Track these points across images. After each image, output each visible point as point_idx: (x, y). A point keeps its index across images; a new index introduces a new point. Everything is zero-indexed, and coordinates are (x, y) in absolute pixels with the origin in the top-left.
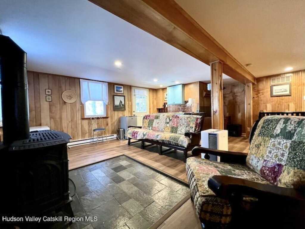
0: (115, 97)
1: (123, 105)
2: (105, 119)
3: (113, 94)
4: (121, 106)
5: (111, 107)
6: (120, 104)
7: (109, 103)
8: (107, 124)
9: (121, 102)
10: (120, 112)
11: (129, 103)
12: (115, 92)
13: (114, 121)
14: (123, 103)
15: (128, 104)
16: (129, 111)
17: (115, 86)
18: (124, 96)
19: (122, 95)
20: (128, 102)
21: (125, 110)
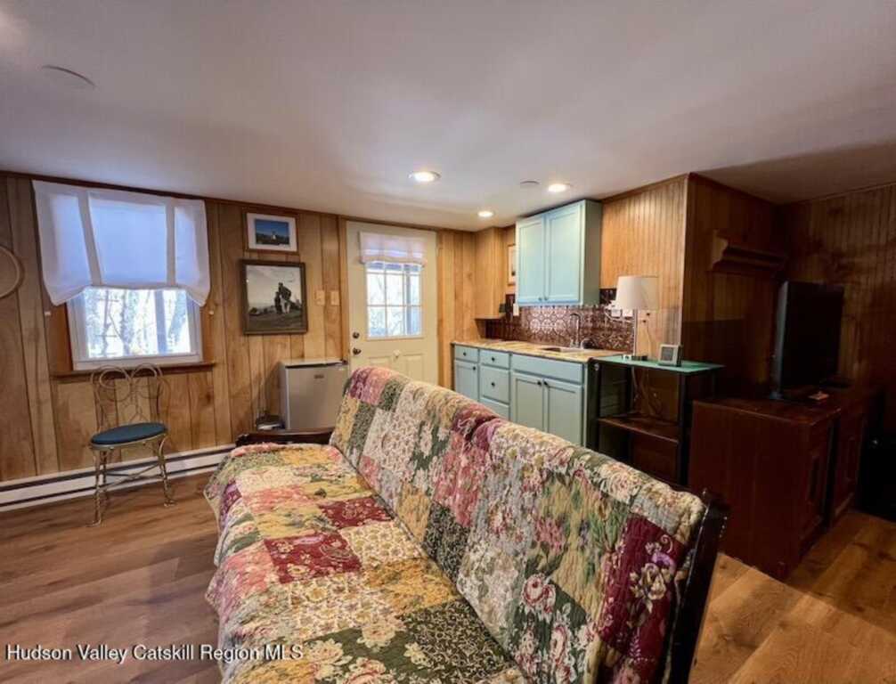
0: (249, 268)
1: (294, 306)
2: (192, 376)
3: (237, 255)
4: (286, 310)
5: (227, 318)
6: (277, 300)
7: (219, 299)
8: (209, 398)
9: (284, 292)
10: (279, 338)
11: (328, 298)
12: (253, 244)
13: (245, 379)
14: (292, 299)
15: (323, 303)
16: (328, 336)
17: (251, 218)
18: (302, 266)
19: (291, 259)
20: (321, 295)
21: (307, 328)
